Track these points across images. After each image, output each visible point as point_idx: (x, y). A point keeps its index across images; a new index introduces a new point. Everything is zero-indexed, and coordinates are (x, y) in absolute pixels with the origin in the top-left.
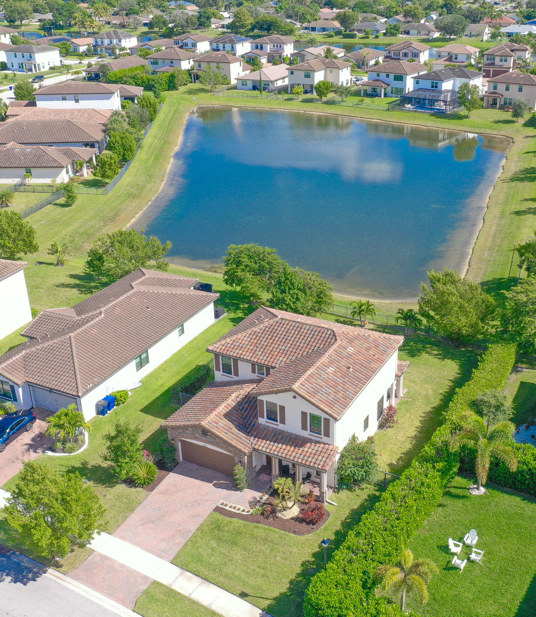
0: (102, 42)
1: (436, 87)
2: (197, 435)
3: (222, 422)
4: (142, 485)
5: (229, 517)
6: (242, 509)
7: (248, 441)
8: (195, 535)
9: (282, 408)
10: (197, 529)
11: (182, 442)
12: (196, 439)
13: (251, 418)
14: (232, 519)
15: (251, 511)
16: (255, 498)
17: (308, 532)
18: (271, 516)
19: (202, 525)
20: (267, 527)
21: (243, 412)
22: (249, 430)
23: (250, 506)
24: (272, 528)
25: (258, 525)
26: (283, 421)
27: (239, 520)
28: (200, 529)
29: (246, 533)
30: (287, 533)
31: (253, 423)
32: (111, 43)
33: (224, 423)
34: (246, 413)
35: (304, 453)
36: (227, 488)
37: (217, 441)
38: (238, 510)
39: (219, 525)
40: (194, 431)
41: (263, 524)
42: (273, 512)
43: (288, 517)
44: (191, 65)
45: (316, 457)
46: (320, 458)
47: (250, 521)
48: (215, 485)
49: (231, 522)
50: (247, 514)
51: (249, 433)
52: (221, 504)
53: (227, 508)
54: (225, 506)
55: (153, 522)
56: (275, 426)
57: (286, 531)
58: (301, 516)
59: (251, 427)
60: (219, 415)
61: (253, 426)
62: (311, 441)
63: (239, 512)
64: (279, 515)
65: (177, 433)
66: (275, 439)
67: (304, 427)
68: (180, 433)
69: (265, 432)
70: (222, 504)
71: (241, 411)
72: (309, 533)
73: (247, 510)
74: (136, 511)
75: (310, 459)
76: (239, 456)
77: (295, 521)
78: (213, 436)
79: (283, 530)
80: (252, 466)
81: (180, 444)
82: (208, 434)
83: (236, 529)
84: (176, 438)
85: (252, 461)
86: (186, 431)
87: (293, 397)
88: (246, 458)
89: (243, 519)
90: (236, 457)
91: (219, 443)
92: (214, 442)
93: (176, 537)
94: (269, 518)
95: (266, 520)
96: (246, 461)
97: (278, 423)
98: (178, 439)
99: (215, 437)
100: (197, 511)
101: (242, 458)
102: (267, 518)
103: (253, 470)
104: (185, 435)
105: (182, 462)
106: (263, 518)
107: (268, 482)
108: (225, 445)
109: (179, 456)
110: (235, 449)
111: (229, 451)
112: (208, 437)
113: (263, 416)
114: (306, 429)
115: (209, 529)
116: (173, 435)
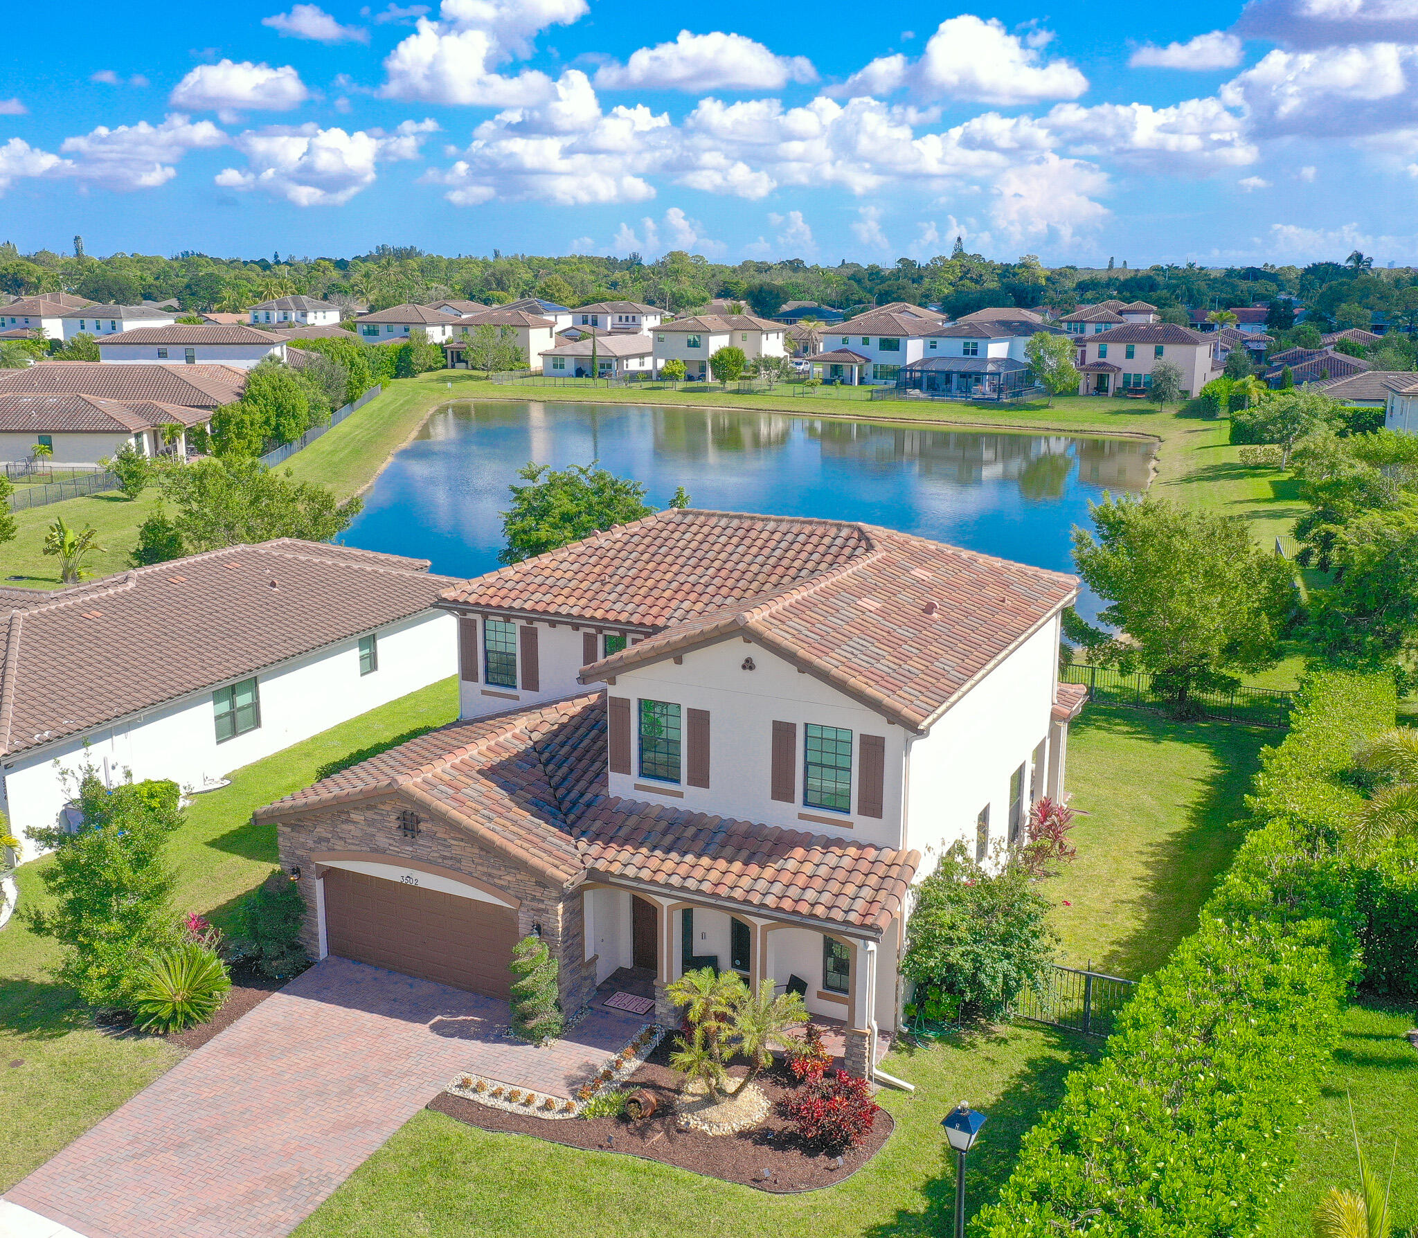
0: (268, 318)
1: (975, 352)
2: (382, 840)
3: (477, 786)
4: (162, 1027)
5: (487, 1128)
6: (539, 1103)
7: (573, 850)
8: (344, 1195)
9: (700, 720)
10: (356, 1172)
11: (330, 875)
12: (378, 854)
13: (582, 784)
14: (501, 1137)
15: (578, 1108)
16: (592, 1069)
17: (813, 1183)
18: (657, 1126)
19: (375, 1158)
20: (642, 1163)
21: (551, 767)
22: (572, 817)
23: (573, 1092)
24: (665, 1167)
25: (605, 1155)
26: (700, 777)
27: (528, 1141)
28: (369, 1171)
29: (555, 1186)
30: (726, 1185)
31: (588, 796)
32: (286, 318)
33: (484, 789)
34: (565, 769)
35: (785, 877)
36: (486, 1035)
37: (456, 851)
38: (528, 1103)
39: (446, 1156)
40: (371, 823)
41: (627, 1152)
42: (665, 1111)
43: (726, 1129)
44: (446, 337)
45: (834, 887)
46: (850, 889)
47: (569, 1143)
48: (436, 1028)
49: (495, 1147)
50: (559, 1117)
51: (572, 826)
52: (459, 1086)
53: (484, 1098)
54: (474, 1091)
55: (181, 1146)
56: (668, 802)
57: (720, 1176)
58: (778, 1124)
59: (580, 807)
60: (465, 768)
61: (589, 805)
62: (807, 841)
63: (531, 1110)
64: (692, 1121)
65: (310, 844)
66: (669, 839)
67: (782, 790)
68: (320, 840)
69: (632, 821)
70: (464, 1084)
71: (545, 765)
72: (821, 1186)
73: (560, 1104)
74: (118, 1113)
75: (810, 895)
76: (535, 905)
77: (756, 1143)
78: (438, 835)
79: (708, 1174)
80: (582, 955)
81: (319, 885)
82: (422, 826)
83: (517, 1169)
84: (307, 862)
85: (580, 933)
86: (345, 826)
87: (744, 667)
88: (560, 912)
89: (544, 1138)
90: (523, 909)
91: (459, 861)
92: (445, 858)
93: (266, 1201)
94: (649, 1133)
95: (637, 1140)
96: (560, 925)
97: (684, 786)
98: (313, 866)
99: (446, 836)
100: (361, 1109)
101: (546, 911)
102: (642, 1133)
103: (584, 973)
104: (339, 845)
105: (325, 960)
106: (624, 1133)
107: (640, 1018)
108: (482, 865)
109: (315, 935)
110: (518, 877)
111: (499, 890)
112: (421, 842)
113: (626, 770)
114: (789, 798)
115: (406, 1170)
116: (299, 852)
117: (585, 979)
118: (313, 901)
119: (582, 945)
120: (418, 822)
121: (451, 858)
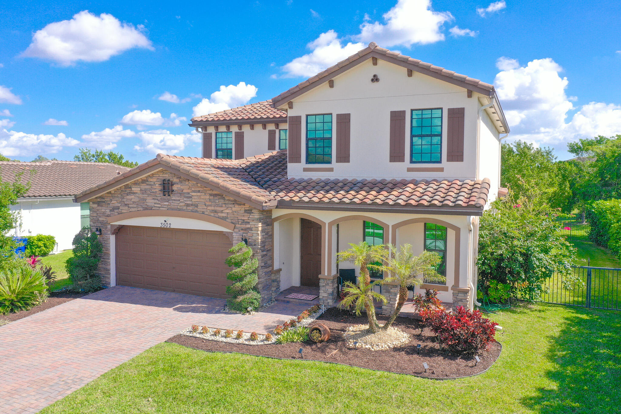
2: (150, 202)
5: (208, 350)
6: (246, 337)
7: (268, 194)
8: (89, 389)
9: (344, 120)
11: (119, 231)
12: (148, 211)
14: (218, 354)
15: (274, 338)
16: (281, 322)
17: (461, 373)
18: (333, 346)
19: (120, 367)
21: (252, 173)
23: (270, 332)
24: (345, 366)
25: (298, 361)
26: (344, 157)
27: (239, 356)
28: (114, 374)
30: (395, 375)
31: (275, 179)
34: (260, 173)
35: (407, 194)
37: (195, 200)
38: (238, 337)
40: (143, 192)
41: (314, 359)
42: (336, 339)
43: (384, 346)
47: (270, 356)
48: (177, 309)
50: (260, 344)
51: (266, 188)
52: (190, 332)
53: (206, 336)
54: (200, 333)
56: (324, 175)
57: (389, 370)
58: (420, 344)
59: (270, 183)
61: (275, 182)
62: (414, 182)
63: (240, 341)
64: (357, 343)
65: (108, 212)
66: (327, 188)
67: (397, 156)
68: (114, 209)
69: (303, 184)
70: (193, 331)
71: (249, 173)
72: (467, 375)
73: (261, 337)
75: (426, 198)
76: (244, 226)
77: (408, 353)
78: (185, 191)
79: (378, 370)
80: (272, 265)
81: (112, 239)
82: (175, 188)
83: (230, 370)
84: (105, 224)
85: (271, 250)
86: (129, 197)
87: (372, 80)
88: (260, 229)
89: (251, 354)
90: (236, 230)
91: (197, 206)
92: (188, 205)
93: (24, 395)
94: (328, 350)
95: (319, 354)
96: (260, 237)
97: (334, 164)
98: (109, 227)
99: (189, 191)
100: (118, 344)
101: (251, 229)
102: (323, 351)
103: (273, 277)
104: (124, 209)
105: (114, 287)
106: (310, 350)
107: (310, 302)
108: (211, 206)
109: (108, 271)
110: (234, 209)
111: (221, 220)
112: (174, 198)
113: (298, 160)
114: (402, 159)
115: (143, 372)
116: (101, 219)
117: (274, 281)
118: (108, 249)
119: (272, 258)
120: (172, 185)
121: (192, 205)
